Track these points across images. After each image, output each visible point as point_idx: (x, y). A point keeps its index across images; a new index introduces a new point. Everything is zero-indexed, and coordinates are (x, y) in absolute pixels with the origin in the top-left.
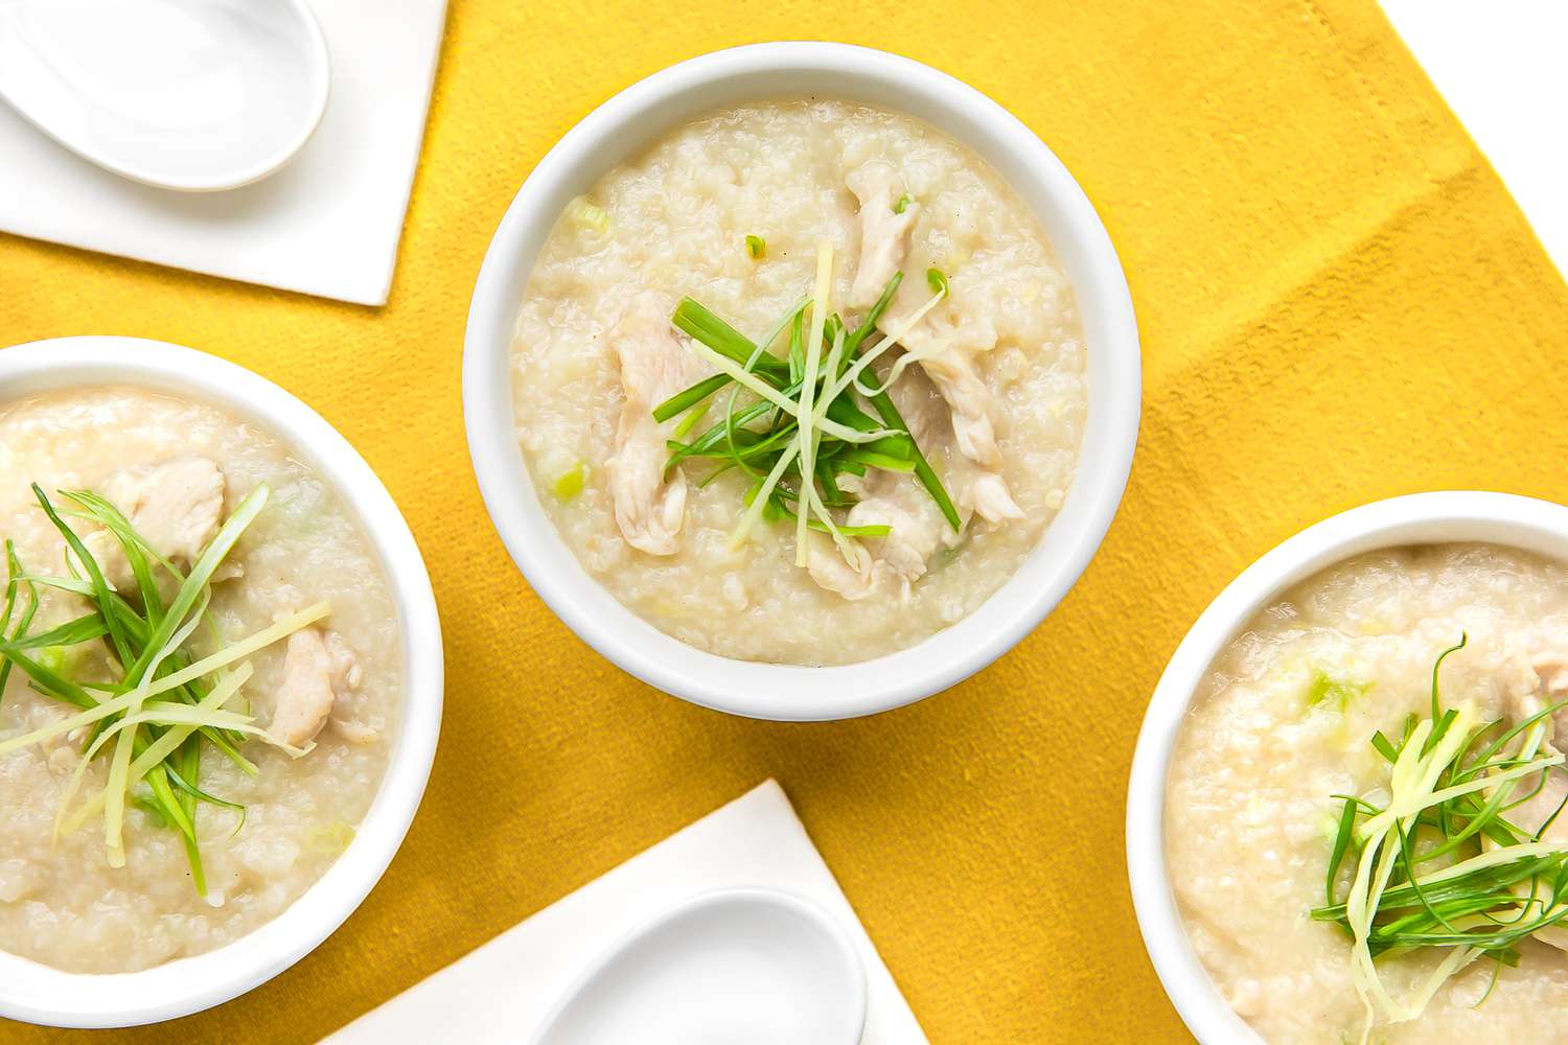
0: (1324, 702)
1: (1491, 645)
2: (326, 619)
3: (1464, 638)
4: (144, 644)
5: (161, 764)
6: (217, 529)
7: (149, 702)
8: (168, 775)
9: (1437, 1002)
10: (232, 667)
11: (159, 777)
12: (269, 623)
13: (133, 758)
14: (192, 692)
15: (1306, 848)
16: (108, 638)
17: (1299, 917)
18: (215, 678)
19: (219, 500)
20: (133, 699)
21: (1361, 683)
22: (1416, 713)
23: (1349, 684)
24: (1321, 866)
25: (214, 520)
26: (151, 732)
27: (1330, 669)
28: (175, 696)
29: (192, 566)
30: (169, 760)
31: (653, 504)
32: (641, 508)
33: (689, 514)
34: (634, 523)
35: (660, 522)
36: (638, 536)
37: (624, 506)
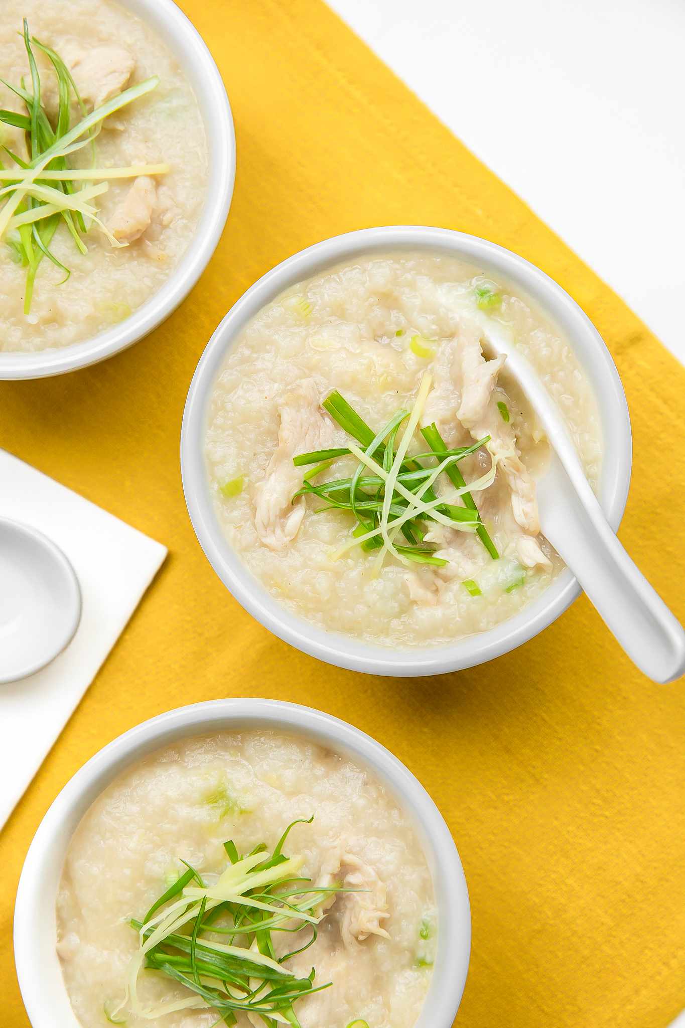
0: (216, 804)
1: (331, 833)
2: (163, 176)
3: (313, 818)
4: (48, 147)
5: (31, 224)
6: (119, 91)
7: (38, 182)
8: (33, 233)
9: (172, 1017)
10: (97, 182)
11: (27, 232)
12: (128, 165)
13: (16, 213)
14: (65, 187)
15: (151, 881)
16: (28, 135)
17: (123, 918)
18: (83, 186)
19: (127, 76)
20: (29, 176)
21: (243, 807)
22: (267, 846)
23: (235, 804)
24: (153, 897)
25: (119, 86)
26: (33, 202)
27: (230, 787)
28: (54, 184)
29: (95, 109)
30: (37, 224)
31: (280, 518)
32: (272, 519)
33: (303, 527)
34: (266, 527)
35: (283, 531)
36: (267, 536)
37: (261, 515)
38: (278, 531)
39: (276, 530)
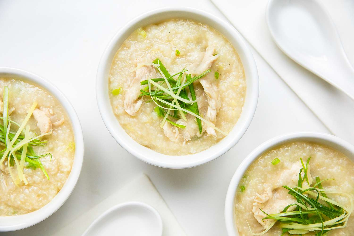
10: (25, 128)
12: (27, 114)
26: (19, 152)
29: (2, 113)
31: (133, 103)
32: (130, 103)
33: (141, 108)
34: (127, 106)
35: (134, 108)
36: (127, 109)
37: (127, 101)
38: (132, 108)
39: (131, 107)
